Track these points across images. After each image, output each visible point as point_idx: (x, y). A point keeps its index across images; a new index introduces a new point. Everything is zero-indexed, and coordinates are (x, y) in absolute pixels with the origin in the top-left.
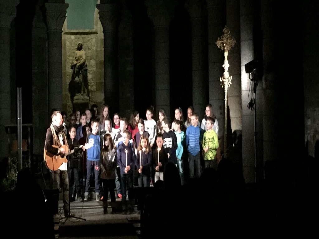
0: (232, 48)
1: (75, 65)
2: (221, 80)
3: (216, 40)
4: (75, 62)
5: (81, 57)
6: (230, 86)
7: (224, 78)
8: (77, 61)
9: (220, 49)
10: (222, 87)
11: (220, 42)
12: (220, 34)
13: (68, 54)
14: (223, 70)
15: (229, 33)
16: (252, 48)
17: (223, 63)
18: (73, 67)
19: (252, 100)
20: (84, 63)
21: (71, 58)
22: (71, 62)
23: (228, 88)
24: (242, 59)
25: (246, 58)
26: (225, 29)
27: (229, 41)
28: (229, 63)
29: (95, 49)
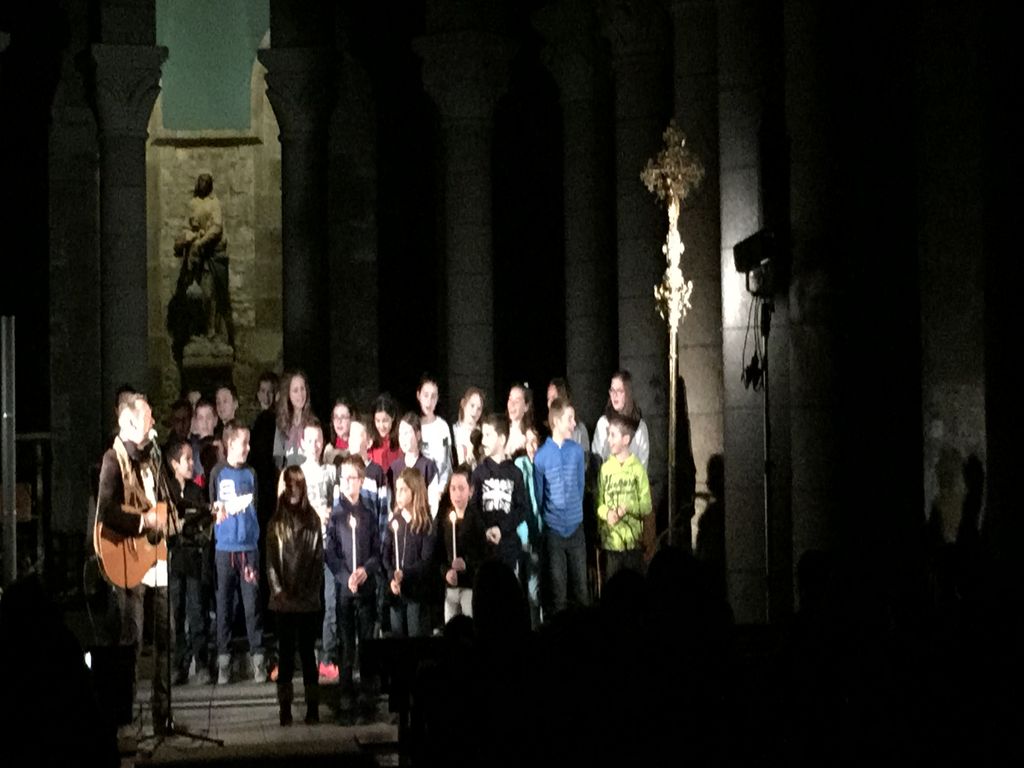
0: (693, 192)
1: (189, 245)
2: (659, 292)
3: (641, 169)
4: (190, 235)
6: (685, 313)
7: (666, 289)
8: (195, 229)
9: (655, 194)
10: (662, 315)
11: (656, 172)
12: (655, 149)
13: (165, 208)
14: (664, 264)
15: (683, 143)
16: (755, 195)
17: (664, 241)
18: (182, 249)
19: (755, 360)
20: (217, 237)
21: (175, 222)
22: (174, 233)
23: (680, 320)
24: (724, 227)
25: (738, 225)
26: (670, 130)
27: (684, 170)
28: (683, 239)
29: (251, 194)
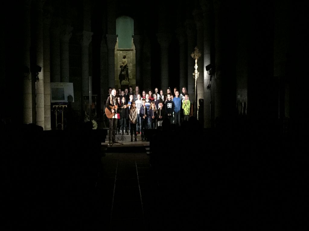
0: (199, 57)
1: (122, 66)
2: (194, 74)
3: (191, 54)
4: (122, 65)
5: (125, 62)
6: (198, 77)
8: (123, 64)
9: (193, 58)
10: (194, 78)
11: (193, 54)
12: (193, 51)
13: (119, 60)
14: (194, 69)
15: (198, 50)
16: (210, 57)
17: (194, 65)
19: (209, 85)
20: (127, 65)
21: (120, 63)
22: (120, 64)
24: (204, 63)
25: (207, 63)
26: (196, 48)
27: (198, 54)
28: (198, 65)
29: (132, 58)
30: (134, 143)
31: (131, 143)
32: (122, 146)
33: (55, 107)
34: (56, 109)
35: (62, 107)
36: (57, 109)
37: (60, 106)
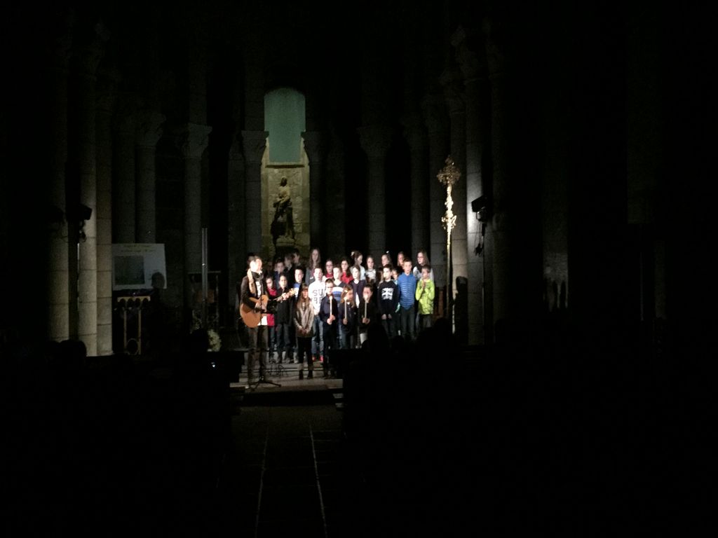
0: (456, 182)
1: (279, 203)
2: (443, 219)
3: (438, 173)
4: (279, 200)
6: (453, 227)
7: (446, 218)
8: (281, 197)
9: (442, 183)
10: (445, 228)
11: (443, 174)
12: (442, 166)
13: (270, 190)
14: (446, 209)
15: (453, 164)
16: (480, 182)
17: (445, 200)
18: (276, 205)
19: (479, 245)
20: (288, 200)
21: (274, 195)
22: (274, 199)
23: (451, 230)
24: (468, 196)
25: (473, 194)
26: (448, 159)
27: (453, 174)
28: (453, 200)
29: (301, 185)
30: (305, 382)
31: (297, 383)
32: (277, 390)
33: (123, 300)
34: (124, 306)
35: (138, 300)
36: (126, 305)
37: (134, 299)
